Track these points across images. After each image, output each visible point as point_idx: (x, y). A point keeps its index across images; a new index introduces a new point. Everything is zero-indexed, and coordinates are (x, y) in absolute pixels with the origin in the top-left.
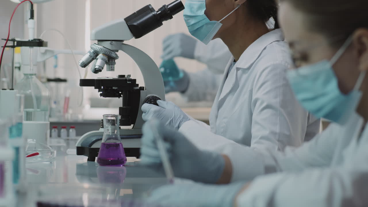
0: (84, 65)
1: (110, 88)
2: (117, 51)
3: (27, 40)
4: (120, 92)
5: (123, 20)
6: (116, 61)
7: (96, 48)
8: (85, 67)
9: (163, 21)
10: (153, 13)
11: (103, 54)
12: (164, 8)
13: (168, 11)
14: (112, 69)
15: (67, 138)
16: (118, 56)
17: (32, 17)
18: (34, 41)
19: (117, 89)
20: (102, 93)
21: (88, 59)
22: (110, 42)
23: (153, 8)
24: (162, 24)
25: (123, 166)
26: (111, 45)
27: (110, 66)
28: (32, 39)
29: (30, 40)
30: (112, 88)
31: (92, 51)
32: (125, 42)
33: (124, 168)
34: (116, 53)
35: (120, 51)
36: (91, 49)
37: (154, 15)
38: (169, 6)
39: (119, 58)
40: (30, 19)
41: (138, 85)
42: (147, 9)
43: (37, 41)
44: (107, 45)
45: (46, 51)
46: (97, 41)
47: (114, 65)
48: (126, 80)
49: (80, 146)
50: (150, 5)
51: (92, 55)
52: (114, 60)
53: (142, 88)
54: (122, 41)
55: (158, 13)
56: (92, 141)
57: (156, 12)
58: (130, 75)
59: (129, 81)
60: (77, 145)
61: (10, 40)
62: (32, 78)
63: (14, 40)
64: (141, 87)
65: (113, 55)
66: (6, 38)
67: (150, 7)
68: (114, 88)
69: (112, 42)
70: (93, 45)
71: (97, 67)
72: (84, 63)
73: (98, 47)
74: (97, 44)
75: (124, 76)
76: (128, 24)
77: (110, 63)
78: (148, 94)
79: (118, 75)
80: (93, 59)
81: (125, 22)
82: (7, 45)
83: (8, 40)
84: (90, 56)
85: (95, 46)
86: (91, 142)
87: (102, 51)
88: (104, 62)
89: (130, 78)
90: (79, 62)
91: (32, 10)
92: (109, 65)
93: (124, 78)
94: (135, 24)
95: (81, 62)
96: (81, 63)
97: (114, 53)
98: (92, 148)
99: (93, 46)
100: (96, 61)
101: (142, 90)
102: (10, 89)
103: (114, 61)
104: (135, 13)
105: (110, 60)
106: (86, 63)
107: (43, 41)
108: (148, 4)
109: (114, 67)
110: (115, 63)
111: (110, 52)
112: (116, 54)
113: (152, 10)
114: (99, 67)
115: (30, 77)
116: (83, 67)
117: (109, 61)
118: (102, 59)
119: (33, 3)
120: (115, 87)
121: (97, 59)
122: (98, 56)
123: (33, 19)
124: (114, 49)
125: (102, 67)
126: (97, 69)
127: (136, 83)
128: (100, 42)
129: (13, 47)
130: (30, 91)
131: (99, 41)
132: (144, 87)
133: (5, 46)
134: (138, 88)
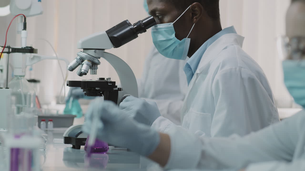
0: (72, 69)
1: (92, 89)
2: (99, 58)
3: (20, 47)
4: (101, 92)
5: (105, 32)
6: (98, 66)
7: (82, 55)
8: (72, 71)
9: (138, 34)
10: (130, 27)
11: (88, 60)
12: (139, 24)
13: (143, 26)
14: (95, 73)
15: (46, 129)
16: (100, 62)
17: (25, 28)
18: (26, 48)
19: (99, 90)
20: (87, 92)
21: (75, 64)
22: (94, 50)
23: (130, 23)
24: (137, 36)
25: (106, 153)
26: (95, 53)
27: (94, 70)
28: (25, 47)
29: (23, 48)
30: (95, 88)
31: (78, 57)
32: (106, 51)
33: (107, 155)
34: (98, 59)
35: (101, 58)
36: (78, 56)
37: (131, 29)
38: (144, 22)
39: (101, 64)
40: (23, 30)
41: (116, 86)
42: (125, 24)
43: (29, 48)
44: (92, 53)
45: (34, 57)
46: (83, 49)
47: (96, 70)
48: (107, 82)
49: (67, 136)
50: (127, 20)
51: (79, 61)
52: (96, 65)
53: (120, 89)
54: (104, 50)
55: (134, 27)
56: (79, 132)
57: (133, 26)
58: (110, 78)
59: (110, 83)
60: (64, 135)
61: (6, 47)
62: (21, 79)
63: (9, 48)
64: (118, 88)
65: (96, 61)
66: (4, 46)
67: (128, 22)
68: (96, 89)
69: (96, 51)
70: (80, 52)
71: (83, 71)
72: (72, 67)
73: (84, 55)
74: (83, 51)
75: (103, 79)
76: (109, 35)
77: (93, 68)
78: (125, 94)
79: (99, 78)
80: (79, 64)
81: (107, 34)
82: (4, 51)
83: (4, 47)
84: (76, 61)
85: (81, 54)
86: (77, 133)
87: (87, 57)
88: (89, 67)
89: (110, 80)
90: (68, 66)
91: (25, 22)
92: (92, 69)
93: (103, 81)
94: (115, 36)
95: (69, 66)
96: (69, 68)
97: (97, 59)
98: (78, 138)
99: (79, 54)
100: (82, 67)
101: (120, 91)
102: (6, 88)
103: (96, 67)
104: (114, 27)
105: (94, 65)
106: (73, 68)
107: (34, 49)
108: (125, 20)
109: (96, 72)
110: (97, 68)
111: (94, 59)
112: (98, 61)
113: (129, 25)
114: (84, 71)
115: (20, 78)
116: (71, 71)
117: (92, 66)
118: (87, 64)
119: (26, 17)
120: (97, 87)
121: (83, 64)
122: (84, 62)
123: (26, 30)
124: (97, 56)
125: (87, 71)
126: (82, 73)
127: (115, 85)
128: (85, 51)
129: (8, 53)
130: (20, 90)
131: (84, 49)
132: (121, 88)
133: (2, 52)
134: (117, 89)
